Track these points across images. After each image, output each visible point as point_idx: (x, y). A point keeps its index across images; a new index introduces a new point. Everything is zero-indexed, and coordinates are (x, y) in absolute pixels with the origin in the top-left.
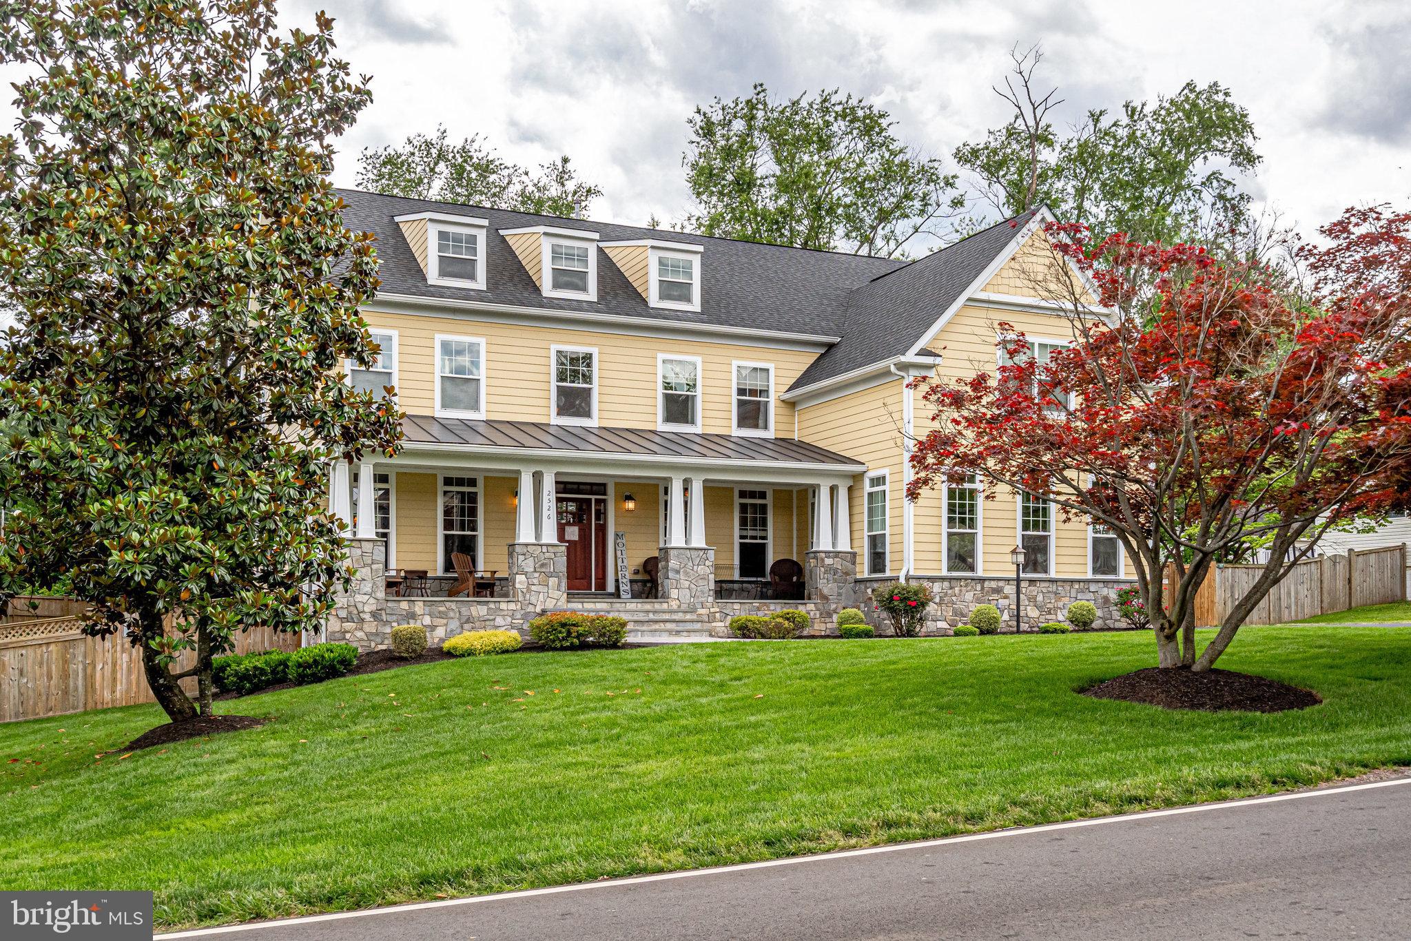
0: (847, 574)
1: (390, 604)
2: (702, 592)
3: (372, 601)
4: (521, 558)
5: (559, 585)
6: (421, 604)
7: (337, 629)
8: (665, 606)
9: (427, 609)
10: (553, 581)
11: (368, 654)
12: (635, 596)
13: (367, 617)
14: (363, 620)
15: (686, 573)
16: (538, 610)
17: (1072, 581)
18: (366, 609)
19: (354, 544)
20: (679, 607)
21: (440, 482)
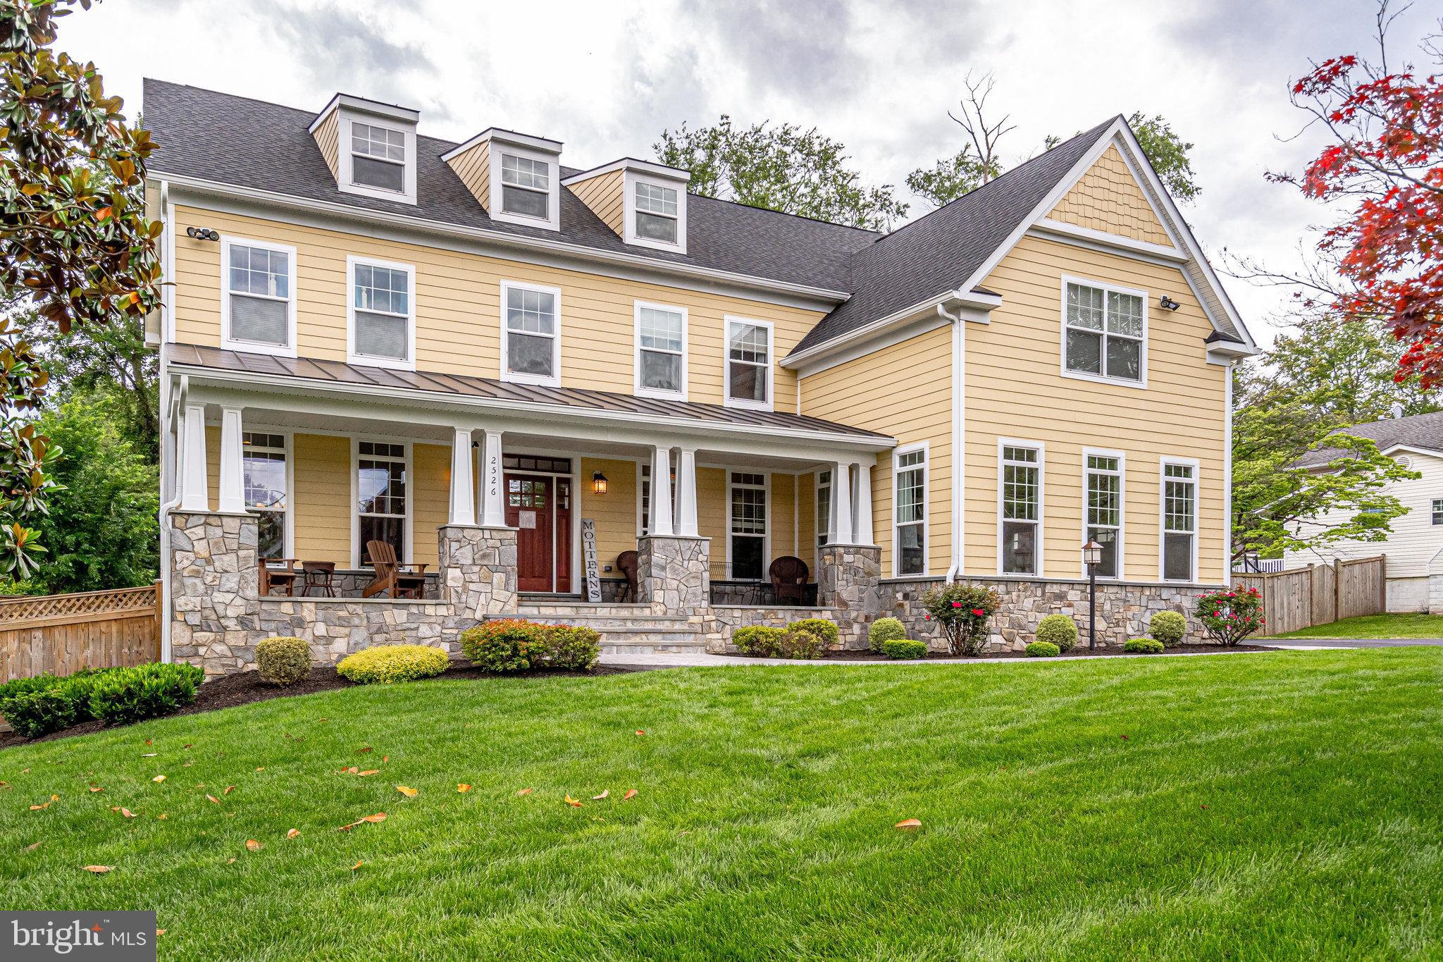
0: (869, 574)
1: (265, 606)
2: (695, 595)
3: (239, 601)
4: (455, 545)
5: (507, 583)
6: (312, 606)
7: (186, 640)
8: (647, 612)
9: (321, 613)
10: (498, 578)
11: (231, 677)
12: (607, 598)
13: (231, 624)
14: (225, 628)
15: (674, 570)
16: (478, 616)
17: (1143, 587)
18: (231, 612)
19: (212, 520)
20: (665, 613)
21: (355, 448)
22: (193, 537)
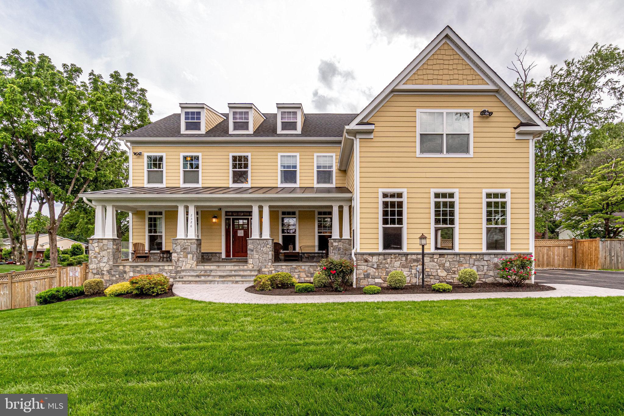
0: (346, 250)
2: (265, 260)
3: (107, 266)
5: (193, 258)
7: (92, 278)
8: (246, 267)
10: (190, 256)
13: (105, 273)
15: (257, 251)
16: (183, 269)
18: (105, 269)
19: (100, 241)
20: (253, 268)
22: (95, 246)
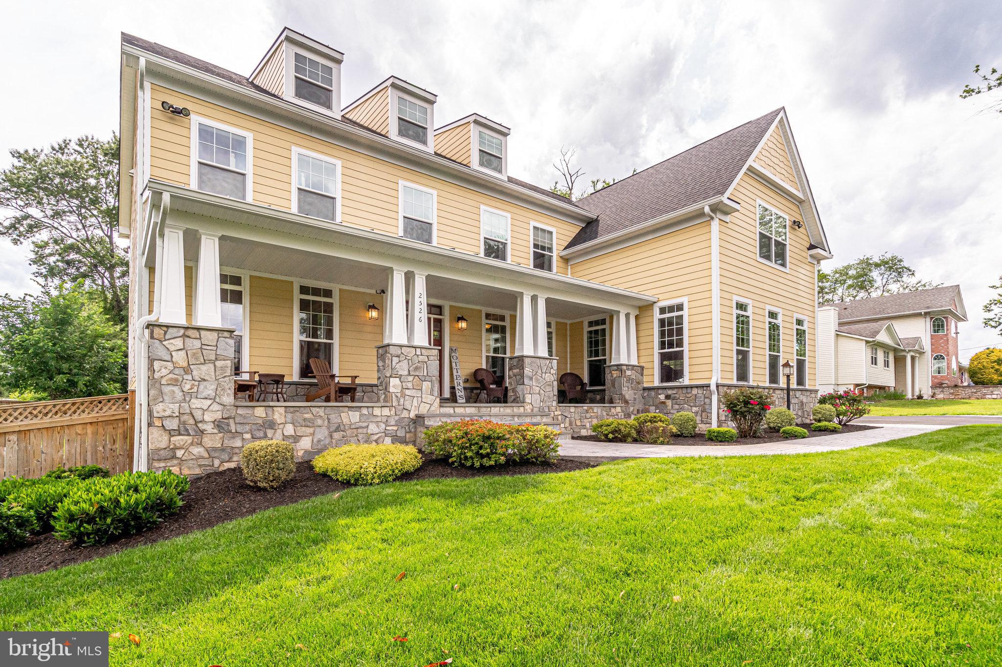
0: (638, 383)
1: (240, 411)
2: (549, 397)
3: (216, 407)
4: (395, 360)
5: (432, 390)
6: (282, 410)
7: (163, 445)
8: (523, 410)
9: (289, 416)
11: (209, 476)
12: (468, 401)
13: (209, 428)
14: (202, 432)
15: (537, 380)
16: (412, 415)
18: (207, 418)
19: (190, 333)
20: (532, 410)
21: (296, 290)
22: (172, 348)
